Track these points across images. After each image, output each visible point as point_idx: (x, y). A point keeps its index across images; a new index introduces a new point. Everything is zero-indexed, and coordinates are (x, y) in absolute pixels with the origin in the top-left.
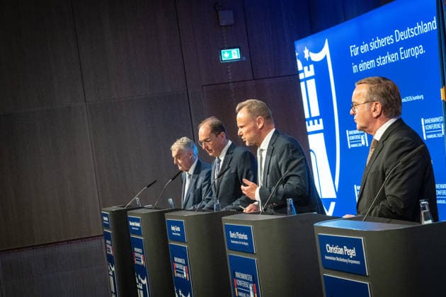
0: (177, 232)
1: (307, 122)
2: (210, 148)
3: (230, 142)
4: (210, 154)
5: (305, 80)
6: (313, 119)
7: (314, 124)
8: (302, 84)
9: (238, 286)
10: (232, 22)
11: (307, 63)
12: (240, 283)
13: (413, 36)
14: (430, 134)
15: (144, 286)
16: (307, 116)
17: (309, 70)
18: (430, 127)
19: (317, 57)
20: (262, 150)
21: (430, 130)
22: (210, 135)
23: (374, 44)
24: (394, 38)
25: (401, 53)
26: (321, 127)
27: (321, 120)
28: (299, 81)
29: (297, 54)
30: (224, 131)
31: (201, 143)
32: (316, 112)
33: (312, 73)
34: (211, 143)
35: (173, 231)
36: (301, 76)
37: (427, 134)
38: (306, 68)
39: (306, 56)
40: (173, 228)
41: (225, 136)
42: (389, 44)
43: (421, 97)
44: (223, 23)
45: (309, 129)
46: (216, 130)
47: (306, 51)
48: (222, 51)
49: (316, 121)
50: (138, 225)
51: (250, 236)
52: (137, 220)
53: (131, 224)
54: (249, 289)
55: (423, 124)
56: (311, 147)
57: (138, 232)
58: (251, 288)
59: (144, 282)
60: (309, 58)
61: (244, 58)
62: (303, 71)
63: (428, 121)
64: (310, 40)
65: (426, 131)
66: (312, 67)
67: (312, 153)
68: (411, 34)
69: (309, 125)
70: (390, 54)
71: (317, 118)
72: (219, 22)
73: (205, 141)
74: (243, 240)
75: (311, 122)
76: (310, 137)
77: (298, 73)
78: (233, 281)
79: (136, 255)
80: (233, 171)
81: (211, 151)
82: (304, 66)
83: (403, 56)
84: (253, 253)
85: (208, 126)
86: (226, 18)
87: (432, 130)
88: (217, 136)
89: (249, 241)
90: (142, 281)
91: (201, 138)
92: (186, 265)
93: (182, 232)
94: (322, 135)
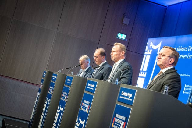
0: (69, 82)
1: (140, 72)
2: (97, 60)
3: (106, 61)
4: (96, 63)
5: (147, 55)
6: (143, 71)
7: (143, 74)
8: (145, 56)
10: (128, 23)
11: (150, 48)
12: (84, 105)
15: (48, 102)
16: (141, 70)
17: (150, 51)
18: (187, 89)
20: (116, 65)
22: (99, 55)
23: (179, 49)
24: (188, 49)
25: (188, 56)
26: (145, 75)
27: (146, 73)
28: (144, 55)
29: (147, 44)
31: (94, 57)
32: (145, 69)
33: (150, 53)
34: (98, 58)
36: (146, 53)
37: (185, 91)
38: (149, 50)
39: (151, 46)
40: (68, 80)
41: (104, 58)
42: (185, 50)
43: (189, 76)
44: (124, 22)
45: (140, 75)
46: (102, 54)
47: (151, 44)
48: (119, 33)
50: (55, 77)
51: (95, 86)
52: (56, 75)
53: (53, 76)
54: (86, 108)
55: (185, 87)
56: (138, 83)
57: (54, 81)
59: (48, 101)
60: (152, 47)
61: (126, 40)
62: (147, 51)
63: (187, 86)
64: (154, 40)
65: (185, 90)
66: (151, 50)
67: (137, 85)
69: (140, 73)
70: (184, 55)
71: (145, 72)
72: (122, 22)
73: (96, 57)
74: (92, 87)
75: (142, 72)
76: (139, 79)
77: (145, 51)
78: (82, 103)
79: (50, 89)
80: (102, 73)
81: (97, 61)
82: (148, 49)
83: (188, 57)
84: (94, 93)
85: (99, 51)
86: (126, 21)
87: (188, 90)
88: (101, 57)
89: (94, 88)
90: (48, 100)
91: (95, 55)
92: (67, 95)
93: (70, 82)
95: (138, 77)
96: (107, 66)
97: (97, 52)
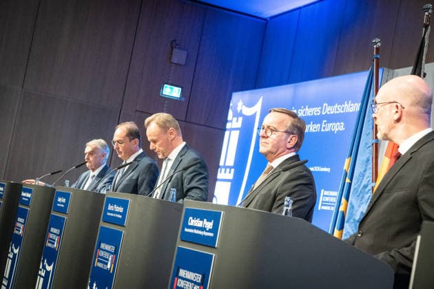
0: (62, 203)
1: (219, 169)
2: (121, 150)
3: (141, 151)
4: (119, 156)
5: (232, 129)
6: (226, 167)
7: (225, 172)
8: (227, 133)
9: (99, 257)
10: (183, 62)
11: (238, 114)
12: (102, 253)
13: (338, 112)
14: (325, 205)
15: (15, 255)
16: (221, 163)
17: (237, 121)
18: (327, 199)
19: (248, 112)
21: (326, 202)
22: (124, 138)
23: (302, 111)
24: (321, 110)
25: (323, 126)
26: (230, 176)
27: (233, 170)
28: (225, 130)
29: (231, 105)
30: (139, 138)
31: (114, 143)
33: (239, 125)
34: (123, 145)
35: (59, 203)
36: (228, 126)
37: (322, 205)
38: (235, 119)
39: (239, 109)
40: (59, 200)
41: (138, 144)
42: (315, 114)
43: (328, 170)
44: (175, 60)
45: (220, 176)
46: (132, 135)
47: (240, 104)
48: (165, 85)
49: (228, 170)
50: (29, 195)
52: (29, 191)
53: (23, 194)
54: (108, 260)
55: (322, 195)
56: (215, 194)
57: (27, 203)
58: (110, 259)
59: (16, 251)
60: (241, 111)
61: (183, 99)
62: (231, 121)
63: (327, 193)
64: (247, 95)
65: (323, 202)
66: (241, 119)
67: (214, 199)
68: (337, 110)
69: (221, 172)
70: (313, 124)
71: (230, 168)
72: (170, 59)
73: (118, 142)
74: (119, 213)
75: (223, 170)
76: (218, 183)
77: (227, 121)
78: (97, 251)
79: (18, 224)
80: (134, 178)
81: (120, 153)
82: (234, 116)
83: (324, 128)
84: (123, 226)
85: (125, 129)
86: (179, 56)
88: (130, 141)
89: (124, 214)
90: (15, 250)
91: (116, 138)
92: (60, 235)
93: (66, 204)
94: (229, 184)
95: (216, 180)
96: (146, 161)
97: (121, 131)
